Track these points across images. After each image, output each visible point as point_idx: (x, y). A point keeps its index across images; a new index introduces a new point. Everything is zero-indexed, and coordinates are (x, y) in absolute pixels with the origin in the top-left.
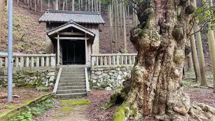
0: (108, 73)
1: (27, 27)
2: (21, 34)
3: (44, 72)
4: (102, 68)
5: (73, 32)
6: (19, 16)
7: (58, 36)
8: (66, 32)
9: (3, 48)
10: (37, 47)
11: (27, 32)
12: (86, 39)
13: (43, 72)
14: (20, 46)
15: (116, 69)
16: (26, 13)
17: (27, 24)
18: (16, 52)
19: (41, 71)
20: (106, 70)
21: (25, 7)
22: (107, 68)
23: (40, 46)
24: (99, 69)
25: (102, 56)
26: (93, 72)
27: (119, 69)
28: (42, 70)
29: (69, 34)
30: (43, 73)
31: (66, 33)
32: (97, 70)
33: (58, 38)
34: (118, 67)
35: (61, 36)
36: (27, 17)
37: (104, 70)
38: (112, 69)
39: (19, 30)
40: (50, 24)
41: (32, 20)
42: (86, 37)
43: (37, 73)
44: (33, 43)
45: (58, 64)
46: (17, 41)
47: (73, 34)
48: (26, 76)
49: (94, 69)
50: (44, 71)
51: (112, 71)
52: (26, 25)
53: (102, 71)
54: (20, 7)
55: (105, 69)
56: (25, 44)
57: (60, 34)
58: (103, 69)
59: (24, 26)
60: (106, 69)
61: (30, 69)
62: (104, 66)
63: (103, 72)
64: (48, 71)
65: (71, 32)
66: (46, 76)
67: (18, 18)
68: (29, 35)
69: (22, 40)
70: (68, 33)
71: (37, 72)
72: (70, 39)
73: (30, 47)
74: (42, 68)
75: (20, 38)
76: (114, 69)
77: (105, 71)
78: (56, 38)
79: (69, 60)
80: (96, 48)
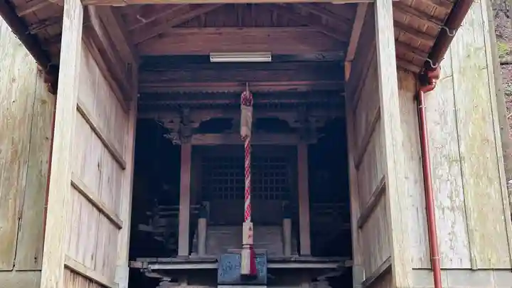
79: (192, 247)
80: (460, 126)
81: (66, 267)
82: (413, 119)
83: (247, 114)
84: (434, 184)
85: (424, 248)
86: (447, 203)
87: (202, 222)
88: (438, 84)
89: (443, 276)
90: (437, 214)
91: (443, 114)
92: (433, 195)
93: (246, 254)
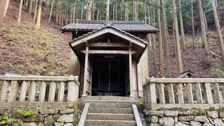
0: (188, 121)
1: (54, 46)
2: (45, 53)
3: (53, 114)
4: (175, 109)
5: (110, 42)
6: (47, 34)
7: (87, 49)
8: (100, 43)
9: (19, 70)
10: (63, 69)
11: (54, 52)
12: (130, 53)
13: (50, 114)
14: (42, 68)
15: (207, 113)
16: (56, 33)
17: (55, 43)
18: (35, 74)
19: (47, 112)
20: (184, 115)
21: (56, 26)
22: (186, 110)
23: (66, 67)
24: (168, 113)
25: (173, 83)
26: (155, 119)
27: (214, 114)
28: (48, 108)
29: (104, 45)
30: (50, 117)
31: (99, 45)
32: (164, 115)
33: (87, 52)
34: (212, 109)
35: (91, 48)
36: (56, 36)
37: (179, 115)
38: (198, 115)
39: (44, 48)
40: (77, 32)
41: (62, 39)
42: (130, 50)
43: (38, 116)
44: (58, 63)
45: (84, 94)
46: (40, 61)
47: (109, 45)
48: (16, 120)
49: (155, 112)
50: (52, 111)
51: (200, 118)
52: (53, 44)
53: (175, 116)
54: (51, 26)
55: (181, 113)
56: (48, 65)
57: (90, 46)
58: (177, 113)
59: (52, 45)
60: (185, 113)
61: (26, 107)
62: (178, 106)
63: (176, 119)
64: (60, 111)
65: (107, 42)
66: (55, 124)
67: (46, 36)
68: (56, 55)
69: (45, 60)
70: (102, 44)
71: (39, 113)
72: (105, 53)
73: (55, 68)
74: (50, 106)
75: (43, 58)
76: (203, 114)
77: (183, 118)
78: (84, 52)
79: (100, 86)
80: (143, 69)
81: (86, 91)
82: (135, 67)
83: (110, 65)
84: (138, 78)
85: (136, 88)
86: (140, 81)
87: (102, 82)
88: (140, 62)
89: (139, 92)
90: (139, 82)
91: (140, 67)
92: (138, 80)
93: (109, 88)
